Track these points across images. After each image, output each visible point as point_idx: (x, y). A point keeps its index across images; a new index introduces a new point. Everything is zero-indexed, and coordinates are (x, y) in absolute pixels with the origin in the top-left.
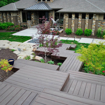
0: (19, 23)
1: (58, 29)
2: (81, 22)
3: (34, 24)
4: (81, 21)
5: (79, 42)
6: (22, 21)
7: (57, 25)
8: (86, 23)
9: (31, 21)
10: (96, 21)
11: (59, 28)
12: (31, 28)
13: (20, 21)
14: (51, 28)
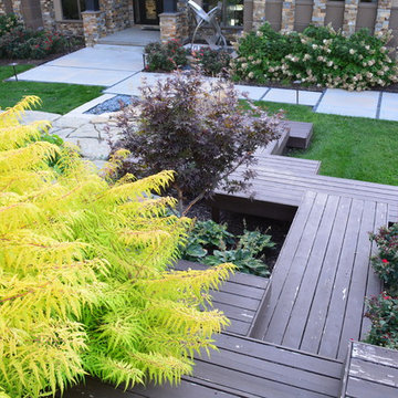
0: (49, 22)
1: (216, 48)
2: (323, 15)
3: (113, 26)
4: (322, 11)
5: (319, 110)
6: (59, 16)
7: (216, 31)
8: (347, 22)
9: (98, 15)
10: (392, 9)
11: (222, 43)
12: (99, 43)
13: (53, 16)
14: (189, 41)
